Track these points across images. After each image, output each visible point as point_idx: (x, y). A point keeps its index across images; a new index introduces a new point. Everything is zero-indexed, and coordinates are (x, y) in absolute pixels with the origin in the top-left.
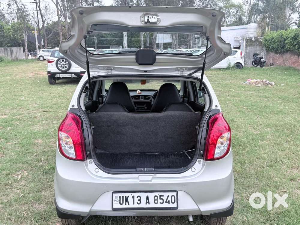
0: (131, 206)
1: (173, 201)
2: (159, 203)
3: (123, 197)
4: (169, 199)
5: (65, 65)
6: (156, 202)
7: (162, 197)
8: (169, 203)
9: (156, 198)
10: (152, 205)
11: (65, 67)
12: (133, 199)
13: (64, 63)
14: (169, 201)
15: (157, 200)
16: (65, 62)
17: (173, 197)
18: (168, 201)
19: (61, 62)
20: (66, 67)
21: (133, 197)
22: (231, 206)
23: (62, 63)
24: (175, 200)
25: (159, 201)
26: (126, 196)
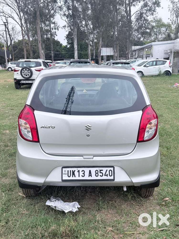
0: (77, 178)
1: (111, 175)
2: (99, 176)
3: (70, 171)
4: (108, 173)
5: (28, 73)
6: (97, 175)
7: (101, 171)
8: (107, 176)
9: (97, 172)
10: (94, 177)
11: (27, 75)
12: (78, 173)
13: (27, 72)
14: (107, 174)
15: (98, 173)
16: (28, 71)
17: (110, 172)
18: (106, 174)
19: (25, 71)
20: (28, 75)
21: (79, 171)
22: (158, 179)
23: (25, 72)
24: (112, 174)
25: (100, 174)
26: (73, 171)
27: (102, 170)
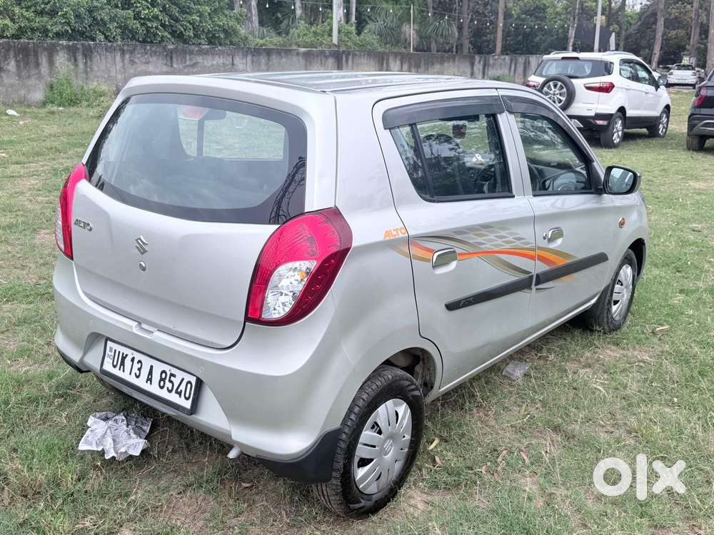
0: (125, 375)
1: (187, 396)
2: (165, 388)
3: (119, 352)
4: (182, 388)
5: (558, 96)
6: (162, 383)
7: (172, 378)
8: (180, 396)
9: (164, 376)
10: (154, 388)
11: (557, 102)
12: (131, 363)
13: (558, 92)
14: (181, 391)
15: (164, 380)
16: (561, 88)
17: (189, 385)
18: (179, 390)
19: (551, 90)
20: (560, 101)
21: (133, 360)
23: (552, 92)
24: (190, 394)
25: (168, 385)
26: (123, 354)
27: (174, 376)
